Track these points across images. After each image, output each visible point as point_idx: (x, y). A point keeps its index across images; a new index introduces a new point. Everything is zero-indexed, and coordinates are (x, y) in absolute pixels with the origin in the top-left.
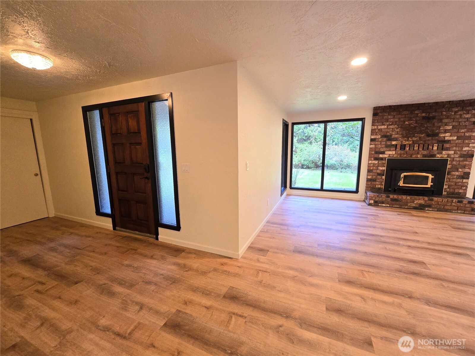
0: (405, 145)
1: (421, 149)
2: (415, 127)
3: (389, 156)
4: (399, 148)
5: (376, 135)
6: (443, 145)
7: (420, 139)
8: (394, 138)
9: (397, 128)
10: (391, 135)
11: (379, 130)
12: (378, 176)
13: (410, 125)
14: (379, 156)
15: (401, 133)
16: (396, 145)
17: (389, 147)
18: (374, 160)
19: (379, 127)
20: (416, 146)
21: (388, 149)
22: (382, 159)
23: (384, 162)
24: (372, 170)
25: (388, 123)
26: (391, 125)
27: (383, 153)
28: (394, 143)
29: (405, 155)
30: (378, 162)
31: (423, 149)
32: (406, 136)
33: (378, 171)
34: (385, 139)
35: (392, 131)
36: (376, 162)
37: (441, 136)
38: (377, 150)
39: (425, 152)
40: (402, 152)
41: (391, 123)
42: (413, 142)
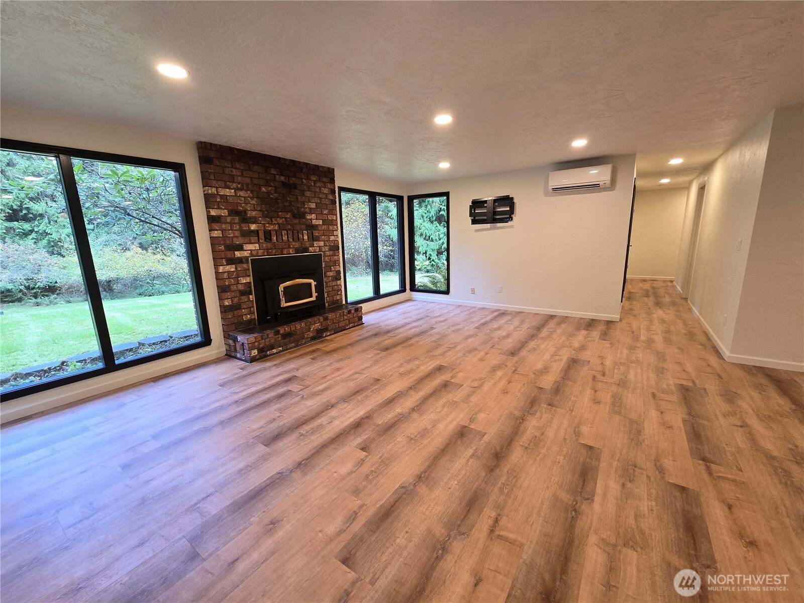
0: (270, 231)
1: (291, 240)
2: (277, 199)
3: (252, 255)
4: (263, 238)
5: (219, 208)
6: (312, 232)
7: (286, 221)
8: (250, 218)
9: (252, 198)
10: (245, 212)
11: (222, 197)
12: (243, 297)
13: (268, 193)
14: (234, 254)
15: (259, 209)
16: (258, 231)
17: (248, 235)
18: (227, 264)
19: (223, 192)
20: (285, 235)
21: (246, 241)
22: (241, 261)
23: (245, 266)
24: (229, 286)
25: (234, 185)
26: (241, 189)
27: (240, 248)
28: (253, 227)
29: (274, 251)
30: (236, 268)
31: (293, 240)
32: (269, 215)
33: (241, 287)
34: (237, 219)
35: (246, 204)
36: (232, 268)
37: (308, 217)
38: (228, 242)
39: (297, 245)
40: (269, 245)
41: (239, 186)
42: (279, 227)
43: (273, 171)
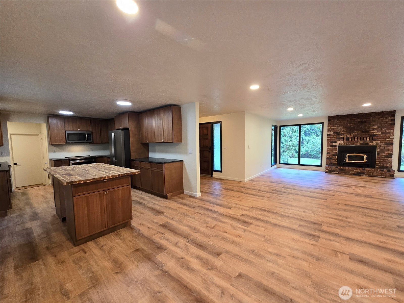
0: (349, 137)
1: (359, 140)
2: (354, 127)
3: (339, 144)
4: (345, 140)
5: (330, 132)
6: (373, 137)
7: (358, 134)
8: (341, 134)
9: (343, 128)
10: (340, 132)
11: (332, 129)
12: (334, 156)
13: (350, 126)
14: (333, 144)
15: (345, 131)
16: (343, 138)
17: (339, 139)
18: (330, 147)
19: (332, 128)
20: (356, 138)
21: (338, 140)
22: (335, 146)
23: (336, 147)
24: (329, 152)
25: (337, 125)
26: (339, 126)
27: (336, 142)
28: (342, 136)
29: (349, 144)
30: (333, 148)
31: (360, 140)
32: (349, 133)
33: (333, 153)
34: (336, 134)
35: (340, 130)
36: (331, 148)
37: (371, 132)
38: (331, 141)
39: (362, 142)
40: (347, 142)
41: (339, 125)
42: (354, 136)
43: (354, 119)
